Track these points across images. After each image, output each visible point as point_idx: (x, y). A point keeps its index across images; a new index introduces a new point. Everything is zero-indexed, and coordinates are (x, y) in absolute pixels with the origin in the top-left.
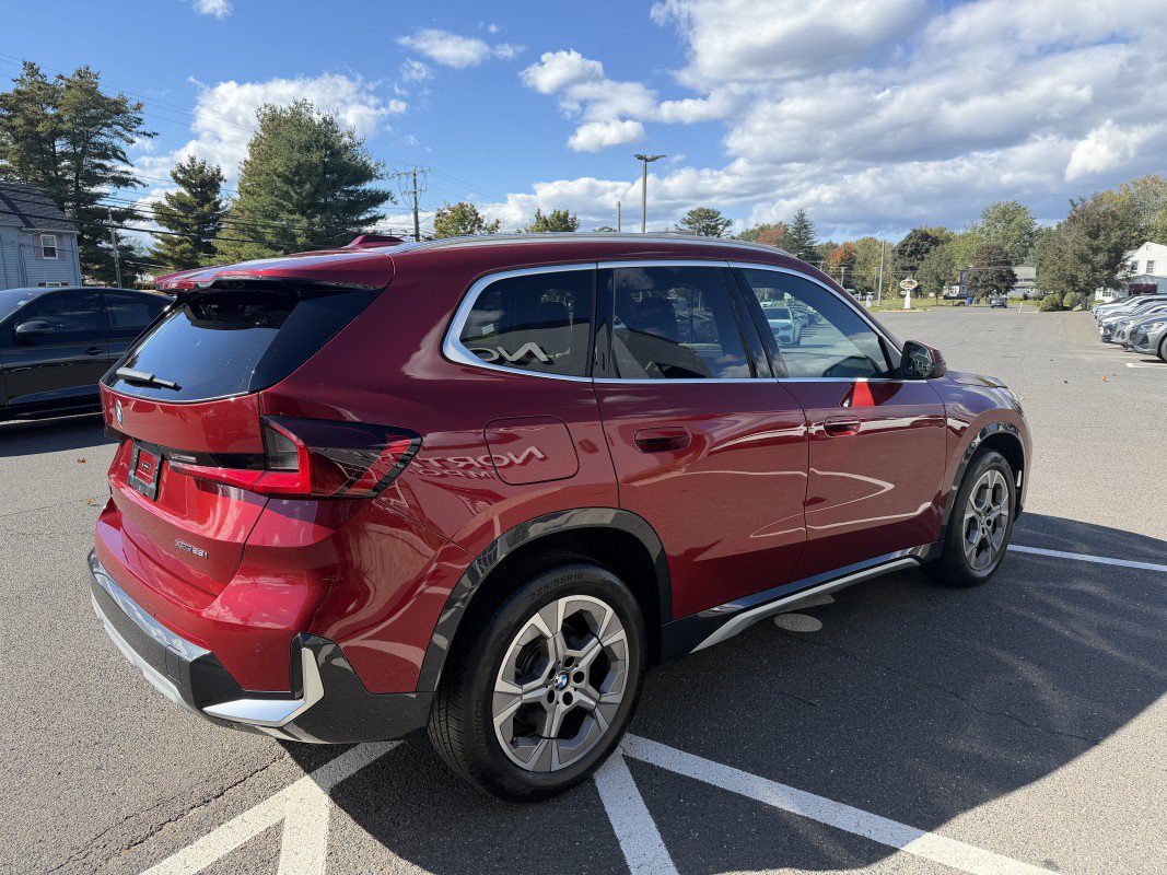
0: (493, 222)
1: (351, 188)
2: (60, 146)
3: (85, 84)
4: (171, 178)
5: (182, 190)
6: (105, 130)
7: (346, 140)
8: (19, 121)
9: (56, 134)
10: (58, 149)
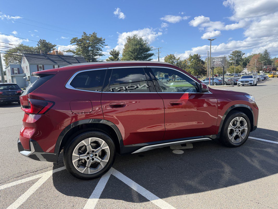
0: (178, 58)
1: (145, 53)
2: (90, 48)
3: (94, 36)
4: (110, 54)
5: (112, 56)
6: (98, 45)
7: (145, 42)
8: (82, 44)
9: (88, 47)
10: (89, 49)
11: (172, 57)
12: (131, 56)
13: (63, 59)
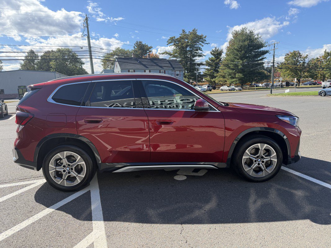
0: (306, 55)
1: (256, 51)
3: (194, 33)
5: (213, 56)
6: (197, 44)
7: (256, 36)
8: (180, 44)
9: (187, 46)
10: (187, 50)
11: (296, 55)
12: (237, 55)
13: (155, 63)
